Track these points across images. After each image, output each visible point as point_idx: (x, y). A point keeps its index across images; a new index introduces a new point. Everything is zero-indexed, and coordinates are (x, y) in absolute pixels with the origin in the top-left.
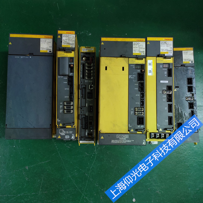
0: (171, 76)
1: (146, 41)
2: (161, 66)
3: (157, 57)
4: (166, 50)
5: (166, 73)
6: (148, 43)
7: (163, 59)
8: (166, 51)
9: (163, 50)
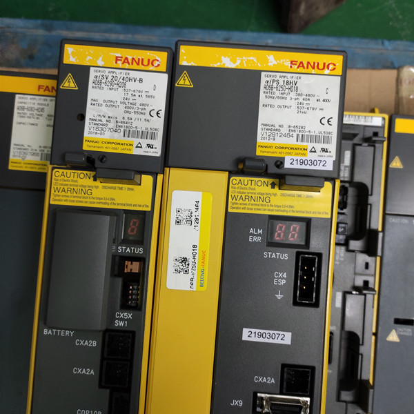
0: (316, 305)
2: (256, 236)
3: (231, 173)
4: (293, 130)
5: (283, 279)
6: (184, 82)
7: (268, 189)
8: (292, 142)
9: (273, 130)
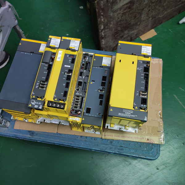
0: (74, 63)
1: (61, 39)
2: (68, 56)
3: (66, 50)
4: (74, 46)
5: (70, 60)
6: (62, 40)
7: (70, 51)
9: (71, 46)
